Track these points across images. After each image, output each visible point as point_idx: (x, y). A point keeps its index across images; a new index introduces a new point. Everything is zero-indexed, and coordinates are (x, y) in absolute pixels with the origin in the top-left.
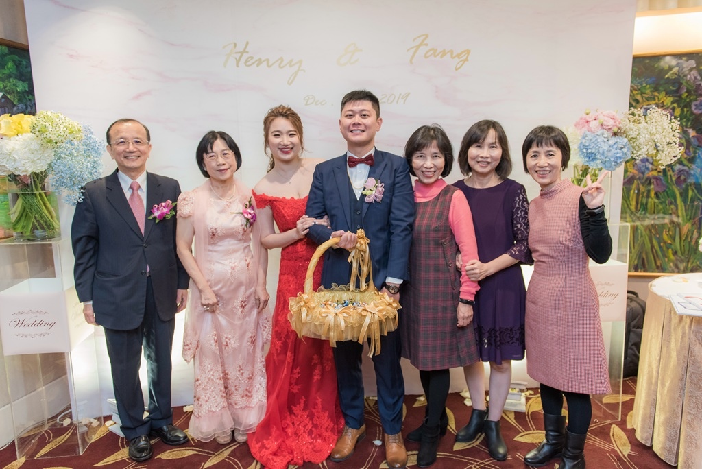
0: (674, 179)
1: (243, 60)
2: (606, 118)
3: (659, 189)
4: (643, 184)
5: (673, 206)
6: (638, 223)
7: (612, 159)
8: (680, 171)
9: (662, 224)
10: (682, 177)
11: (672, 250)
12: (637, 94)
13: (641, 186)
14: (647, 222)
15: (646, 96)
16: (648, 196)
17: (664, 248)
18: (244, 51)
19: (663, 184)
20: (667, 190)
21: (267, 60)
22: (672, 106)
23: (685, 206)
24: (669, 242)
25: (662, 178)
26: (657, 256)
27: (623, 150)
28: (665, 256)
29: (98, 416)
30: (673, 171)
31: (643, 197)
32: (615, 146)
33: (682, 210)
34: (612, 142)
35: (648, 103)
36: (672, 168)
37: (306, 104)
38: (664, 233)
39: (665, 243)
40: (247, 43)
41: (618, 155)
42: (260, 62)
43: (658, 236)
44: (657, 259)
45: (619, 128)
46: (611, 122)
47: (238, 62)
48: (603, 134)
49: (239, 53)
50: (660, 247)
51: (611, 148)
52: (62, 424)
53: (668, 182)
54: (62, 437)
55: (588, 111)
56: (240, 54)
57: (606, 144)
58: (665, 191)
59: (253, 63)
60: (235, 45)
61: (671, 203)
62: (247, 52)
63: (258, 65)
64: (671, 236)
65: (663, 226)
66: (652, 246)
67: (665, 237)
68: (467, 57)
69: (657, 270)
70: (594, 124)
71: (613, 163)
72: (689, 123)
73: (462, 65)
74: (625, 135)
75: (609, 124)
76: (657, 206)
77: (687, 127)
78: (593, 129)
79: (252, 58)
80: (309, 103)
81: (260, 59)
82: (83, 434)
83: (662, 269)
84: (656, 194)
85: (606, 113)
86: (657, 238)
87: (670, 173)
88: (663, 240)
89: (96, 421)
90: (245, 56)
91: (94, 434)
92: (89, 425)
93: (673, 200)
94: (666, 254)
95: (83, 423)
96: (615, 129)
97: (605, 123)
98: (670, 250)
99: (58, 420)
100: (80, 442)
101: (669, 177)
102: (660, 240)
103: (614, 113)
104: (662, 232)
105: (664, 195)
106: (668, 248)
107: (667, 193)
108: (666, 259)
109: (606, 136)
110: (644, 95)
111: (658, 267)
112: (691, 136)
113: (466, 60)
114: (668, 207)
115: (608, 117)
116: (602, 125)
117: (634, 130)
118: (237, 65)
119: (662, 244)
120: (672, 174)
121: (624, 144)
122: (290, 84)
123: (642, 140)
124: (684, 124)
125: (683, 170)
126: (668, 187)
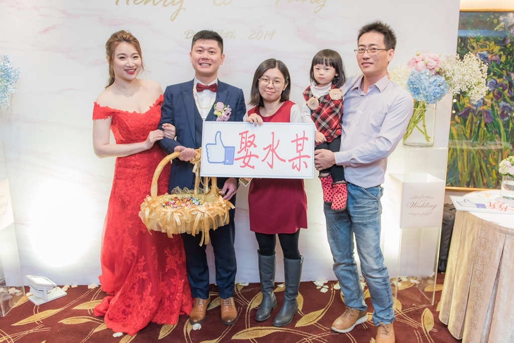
0: (499, 113)
2: (430, 60)
3: (488, 121)
4: (476, 116)
5: (497, 135)
6: (472, 148)
7: (432, 94)
8: (504, 107)
9: (489, 150)
10: (505, 112)
11: (496, 171)
12: (473, 42)
13: (474, 117)
14: (477, 148)
15: (480, 44)
16: (479, 126)
17: (490, 169)
19: (491, 117)
20: (494, 121)
22: (499, 54)
23: (507, 135)
24: (494, 164)
25: (490, 112)
26: (484, 175)
27: (441, 87)
28: (490, 176)
30: (499, 107)
31: (475, 126)
32: (434, 84)
33: (504, 138)
34: (432, 80)
35: (481, 49)
36: (498, 104)
38: (490, 157)
39: (490, 164)
41: (436, 91)
43: (485, 159)
44: (484, 178)
45: (441, 69)
46: (434, 63)
48: (425, 73)
50: (487, 168)
51: (431, 85)
53: (494, 115)
55: (418, 53)
57: (427, 82)
58: (492, 122)
61: (496, 133)
64: (495, 159)
65: (490, 151)
66: (481, 167)
67: (491, 160)
69: (483, 187)
70: (421, 64)
71: (433, 98)
72: (512, 69)
73: (320, 9)
74: (444, 74)
75: (432, 65)
76: (486, 134)
77: (510, 72)
78: (419, 68)
83: (487, 186)
84: (486, 125)
85: (432, 55)
86: (484, 160)
87: (496, 108)
88: (489, 162)
93: (498, 130)
94: (491, 174)
96: (438, 70)
97: (429, 64)
98: (494, 170)
101: (496, 111)
102: (487, 162)
103: (438, 56)
104: (489, 156)
105: (491, 125)
106: (492, 169)
107: (494, 124)
108: (491, 178)
109: (428, 74)
110: (478, 43)
111: (484, 184)
112: (512, 79)
113: (323, 5)
114: (494, 135)
115: (432, 59)
116: (426, 65)
117: (450, 70)
118: (128, 4)
119: (488, 166)
120: (498, 109)
121: (442, 82)
123: (455, 79)
124: (508, 69)
125: (506, 106)
126: (495, 120)
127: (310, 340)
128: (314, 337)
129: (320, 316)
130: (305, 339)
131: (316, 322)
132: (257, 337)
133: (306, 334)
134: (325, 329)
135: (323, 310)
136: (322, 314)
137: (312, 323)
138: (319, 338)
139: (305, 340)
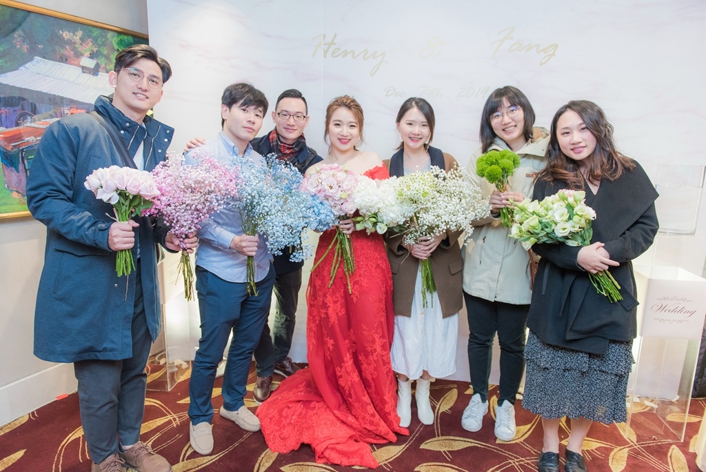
1: (331, 50)
18: (332, 43)
21: (353, 52)
29: (188, 359)
37: (386, 96)
40: (336, 35)
42: (345, 53)
47: (326, 52)
49: (327, 44)
52: (159, 363)
54: (157, 373)
56: (327, 46)
59: (340, 54)
60: (324, 36)
62: (335, 44)
63: (343, 57)
68: (554, 52)
73: (548, 59)
79: (339, 49)
80: (389, 94)
81: (346, 51)
82: (172, 374)
89: (185, 363)
90: (333, 48)
91: (182, 375)
92: (179, 367)
95: (175, 364)
99: (157, 358)
100: (168, 380)
113: (553, 55)
118: (325, 56)
122: (372, 76)
127: (517, 464)
128: (522, 461)
129: (526, 433)
130: (510, 461)
131: (522, 440)
132: (451, 450)
133: (512, 456)
134: (534, 451)
135: (529, 426)
136: (528, 431)
137: (518, 441)
138: (528, 463)
139: (510, 463)
